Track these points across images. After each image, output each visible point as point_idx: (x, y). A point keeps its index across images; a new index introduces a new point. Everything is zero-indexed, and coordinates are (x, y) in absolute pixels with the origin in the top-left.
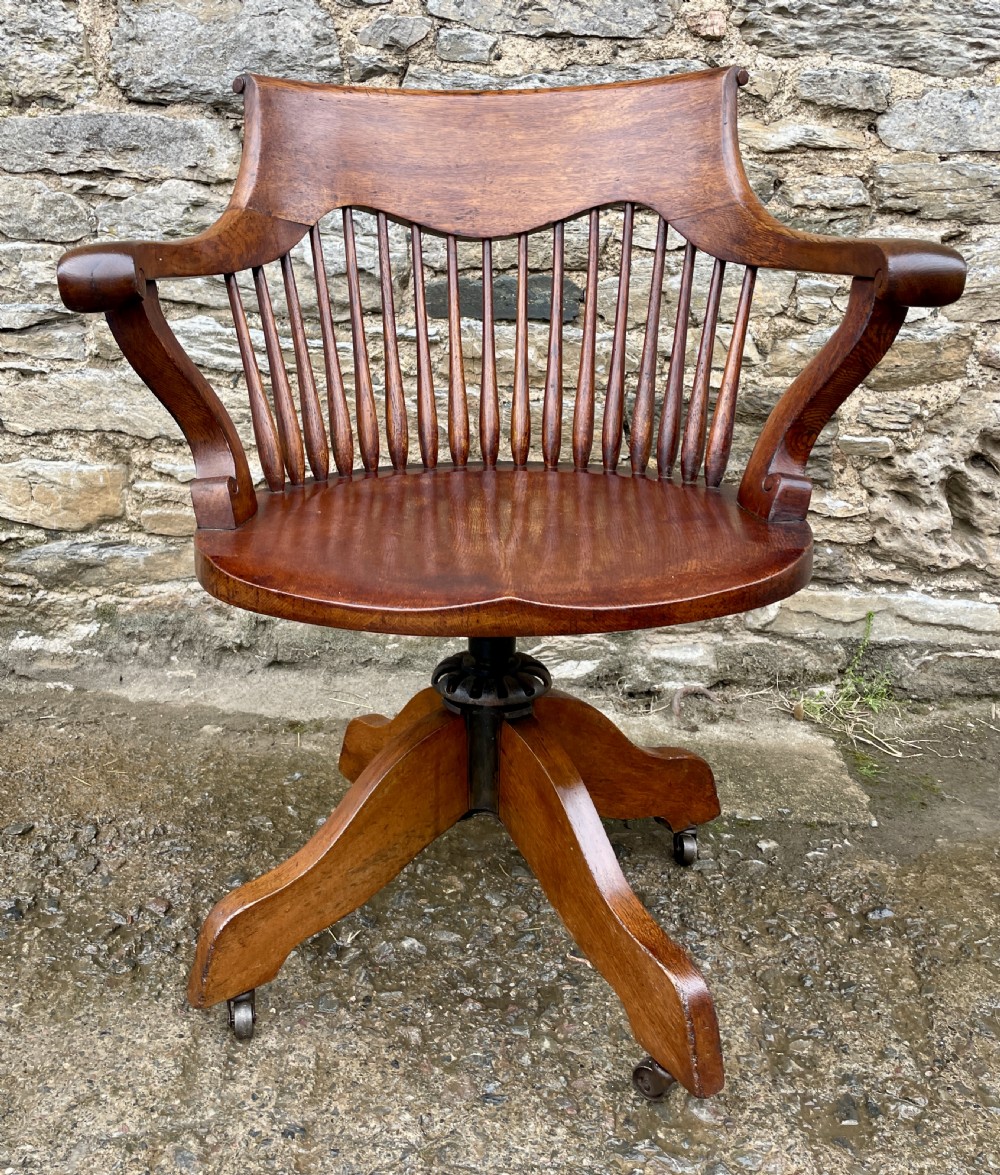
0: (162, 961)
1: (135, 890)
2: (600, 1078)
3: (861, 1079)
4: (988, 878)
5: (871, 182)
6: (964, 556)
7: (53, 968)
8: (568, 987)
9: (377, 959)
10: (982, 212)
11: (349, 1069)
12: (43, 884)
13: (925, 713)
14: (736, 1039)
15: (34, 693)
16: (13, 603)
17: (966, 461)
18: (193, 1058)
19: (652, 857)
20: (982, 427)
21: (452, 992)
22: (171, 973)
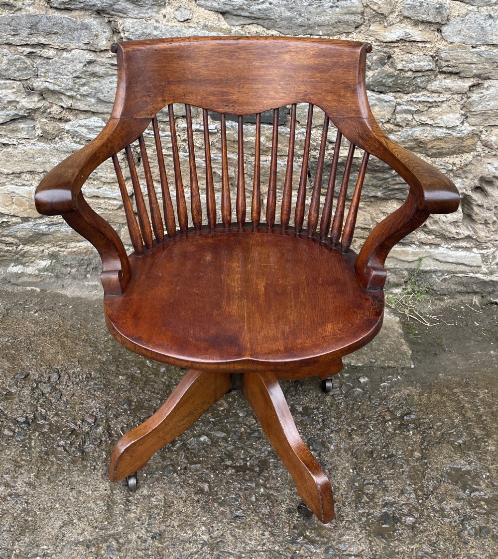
0: (95, 450)
1: (79, 410)
2: (284, 506)
3: (392, 504)
4: (459, 396)
5: (437, 58)
6: (467, 233)
7: (47, 453)
8: (272, 460)
9: (189, 447)
10: (490, 74)
11: (178, 505)
12: (37, 407)
13: (443, 300)
14: (342, 486)
15: (21, 292)
16: (8, 251)
17: (472, 190)
18: (112, 501)
19: (312, 387)
20: (481, 175)
21: (222, 464)
22: (99, 456)
